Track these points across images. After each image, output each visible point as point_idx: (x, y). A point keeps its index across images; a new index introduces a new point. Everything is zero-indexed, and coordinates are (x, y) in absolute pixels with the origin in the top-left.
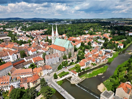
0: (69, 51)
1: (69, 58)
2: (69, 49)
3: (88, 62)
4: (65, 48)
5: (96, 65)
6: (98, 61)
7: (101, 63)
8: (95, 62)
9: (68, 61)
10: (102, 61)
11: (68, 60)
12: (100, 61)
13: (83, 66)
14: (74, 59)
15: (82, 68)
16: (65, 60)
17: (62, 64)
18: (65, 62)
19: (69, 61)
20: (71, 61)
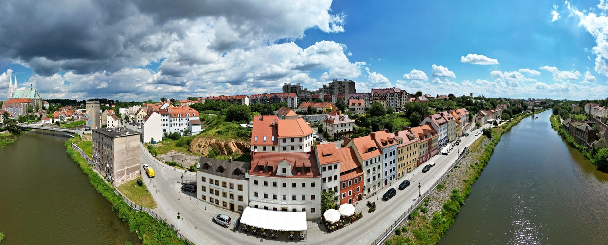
0: (35, 103)
1: (37, 111)
2: (35, 101)
3: (63, 115)
4: (29, 99)
5: (73, 120)
6: (76, 117)
7: (79, 120)
8: (72, 117)
9: (34, 115)
10: (80, 118)
11: (36, 114)
12: (78, 117)
13: (57, 118)
14: (43, 114)
15: (55, 121)
16: (30, 114)
17: (27, 117)
18: (31, 116)
19: (36, 116)
20: (39, 116)
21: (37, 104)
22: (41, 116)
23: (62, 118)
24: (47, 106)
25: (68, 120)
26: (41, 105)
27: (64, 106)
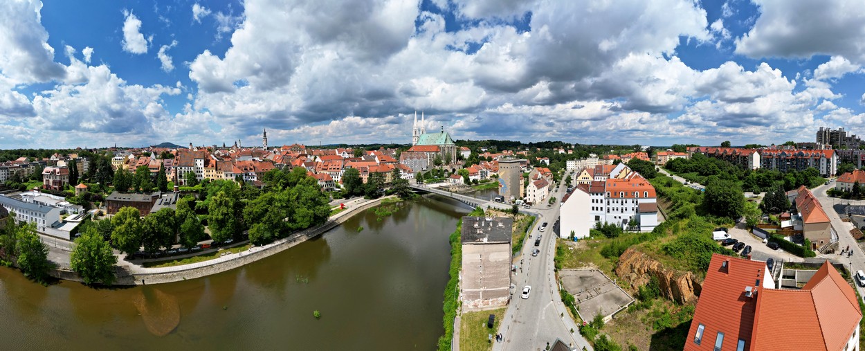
0: (446, 152)
1: (447, 163)
2: (446, 149)
3: (485, 170)
4: (438, 147)
9: (444, 169)
11: (447, 167)
13: (474, 174)
14: (456, 167)
15: (472, 178)
16: (437, 168)
17: (433, 173)
18: (439, 171)
19: (446, 170)
20: (451, 171)
21: (448, 153)
22: (454, 170)
23: (483, 174)
24: (466, 154)
25: (494, 176)
26: (454, 154)
27: (500, 150)
